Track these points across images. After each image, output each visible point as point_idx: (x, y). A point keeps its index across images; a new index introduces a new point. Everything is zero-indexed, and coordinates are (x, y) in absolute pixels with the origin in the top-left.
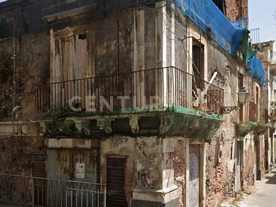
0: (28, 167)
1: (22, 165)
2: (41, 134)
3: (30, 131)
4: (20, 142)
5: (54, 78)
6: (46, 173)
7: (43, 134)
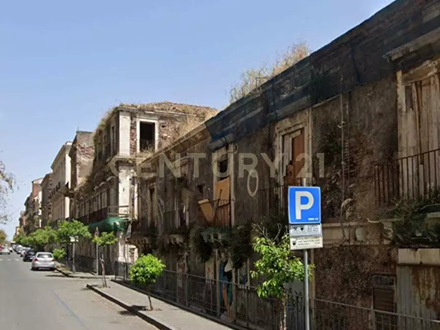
0: (366, 293)
1: (357, 289)
2: (386, 242)
3: (368, 237)
4: (353, 254)
5: (405, 150)
6: (396, 304)
7: (389, 242)
